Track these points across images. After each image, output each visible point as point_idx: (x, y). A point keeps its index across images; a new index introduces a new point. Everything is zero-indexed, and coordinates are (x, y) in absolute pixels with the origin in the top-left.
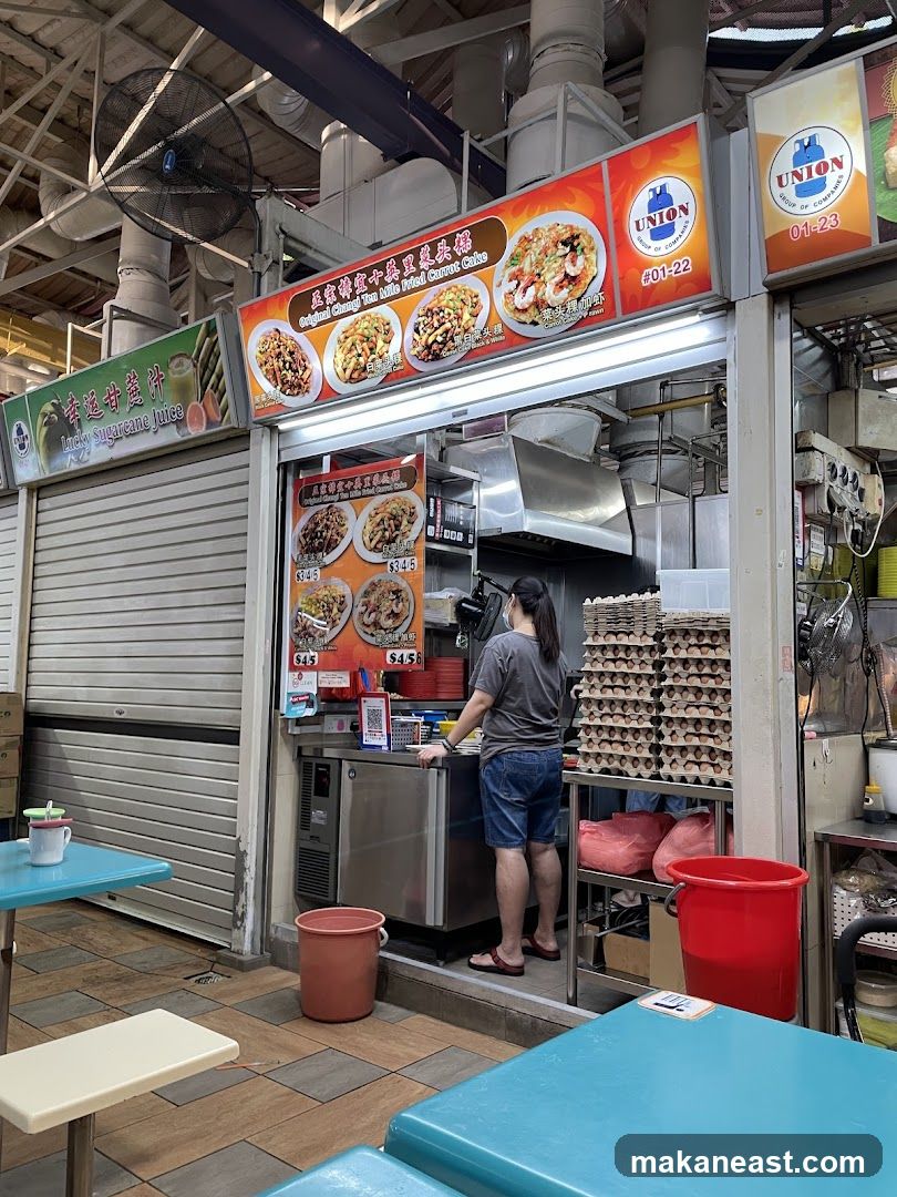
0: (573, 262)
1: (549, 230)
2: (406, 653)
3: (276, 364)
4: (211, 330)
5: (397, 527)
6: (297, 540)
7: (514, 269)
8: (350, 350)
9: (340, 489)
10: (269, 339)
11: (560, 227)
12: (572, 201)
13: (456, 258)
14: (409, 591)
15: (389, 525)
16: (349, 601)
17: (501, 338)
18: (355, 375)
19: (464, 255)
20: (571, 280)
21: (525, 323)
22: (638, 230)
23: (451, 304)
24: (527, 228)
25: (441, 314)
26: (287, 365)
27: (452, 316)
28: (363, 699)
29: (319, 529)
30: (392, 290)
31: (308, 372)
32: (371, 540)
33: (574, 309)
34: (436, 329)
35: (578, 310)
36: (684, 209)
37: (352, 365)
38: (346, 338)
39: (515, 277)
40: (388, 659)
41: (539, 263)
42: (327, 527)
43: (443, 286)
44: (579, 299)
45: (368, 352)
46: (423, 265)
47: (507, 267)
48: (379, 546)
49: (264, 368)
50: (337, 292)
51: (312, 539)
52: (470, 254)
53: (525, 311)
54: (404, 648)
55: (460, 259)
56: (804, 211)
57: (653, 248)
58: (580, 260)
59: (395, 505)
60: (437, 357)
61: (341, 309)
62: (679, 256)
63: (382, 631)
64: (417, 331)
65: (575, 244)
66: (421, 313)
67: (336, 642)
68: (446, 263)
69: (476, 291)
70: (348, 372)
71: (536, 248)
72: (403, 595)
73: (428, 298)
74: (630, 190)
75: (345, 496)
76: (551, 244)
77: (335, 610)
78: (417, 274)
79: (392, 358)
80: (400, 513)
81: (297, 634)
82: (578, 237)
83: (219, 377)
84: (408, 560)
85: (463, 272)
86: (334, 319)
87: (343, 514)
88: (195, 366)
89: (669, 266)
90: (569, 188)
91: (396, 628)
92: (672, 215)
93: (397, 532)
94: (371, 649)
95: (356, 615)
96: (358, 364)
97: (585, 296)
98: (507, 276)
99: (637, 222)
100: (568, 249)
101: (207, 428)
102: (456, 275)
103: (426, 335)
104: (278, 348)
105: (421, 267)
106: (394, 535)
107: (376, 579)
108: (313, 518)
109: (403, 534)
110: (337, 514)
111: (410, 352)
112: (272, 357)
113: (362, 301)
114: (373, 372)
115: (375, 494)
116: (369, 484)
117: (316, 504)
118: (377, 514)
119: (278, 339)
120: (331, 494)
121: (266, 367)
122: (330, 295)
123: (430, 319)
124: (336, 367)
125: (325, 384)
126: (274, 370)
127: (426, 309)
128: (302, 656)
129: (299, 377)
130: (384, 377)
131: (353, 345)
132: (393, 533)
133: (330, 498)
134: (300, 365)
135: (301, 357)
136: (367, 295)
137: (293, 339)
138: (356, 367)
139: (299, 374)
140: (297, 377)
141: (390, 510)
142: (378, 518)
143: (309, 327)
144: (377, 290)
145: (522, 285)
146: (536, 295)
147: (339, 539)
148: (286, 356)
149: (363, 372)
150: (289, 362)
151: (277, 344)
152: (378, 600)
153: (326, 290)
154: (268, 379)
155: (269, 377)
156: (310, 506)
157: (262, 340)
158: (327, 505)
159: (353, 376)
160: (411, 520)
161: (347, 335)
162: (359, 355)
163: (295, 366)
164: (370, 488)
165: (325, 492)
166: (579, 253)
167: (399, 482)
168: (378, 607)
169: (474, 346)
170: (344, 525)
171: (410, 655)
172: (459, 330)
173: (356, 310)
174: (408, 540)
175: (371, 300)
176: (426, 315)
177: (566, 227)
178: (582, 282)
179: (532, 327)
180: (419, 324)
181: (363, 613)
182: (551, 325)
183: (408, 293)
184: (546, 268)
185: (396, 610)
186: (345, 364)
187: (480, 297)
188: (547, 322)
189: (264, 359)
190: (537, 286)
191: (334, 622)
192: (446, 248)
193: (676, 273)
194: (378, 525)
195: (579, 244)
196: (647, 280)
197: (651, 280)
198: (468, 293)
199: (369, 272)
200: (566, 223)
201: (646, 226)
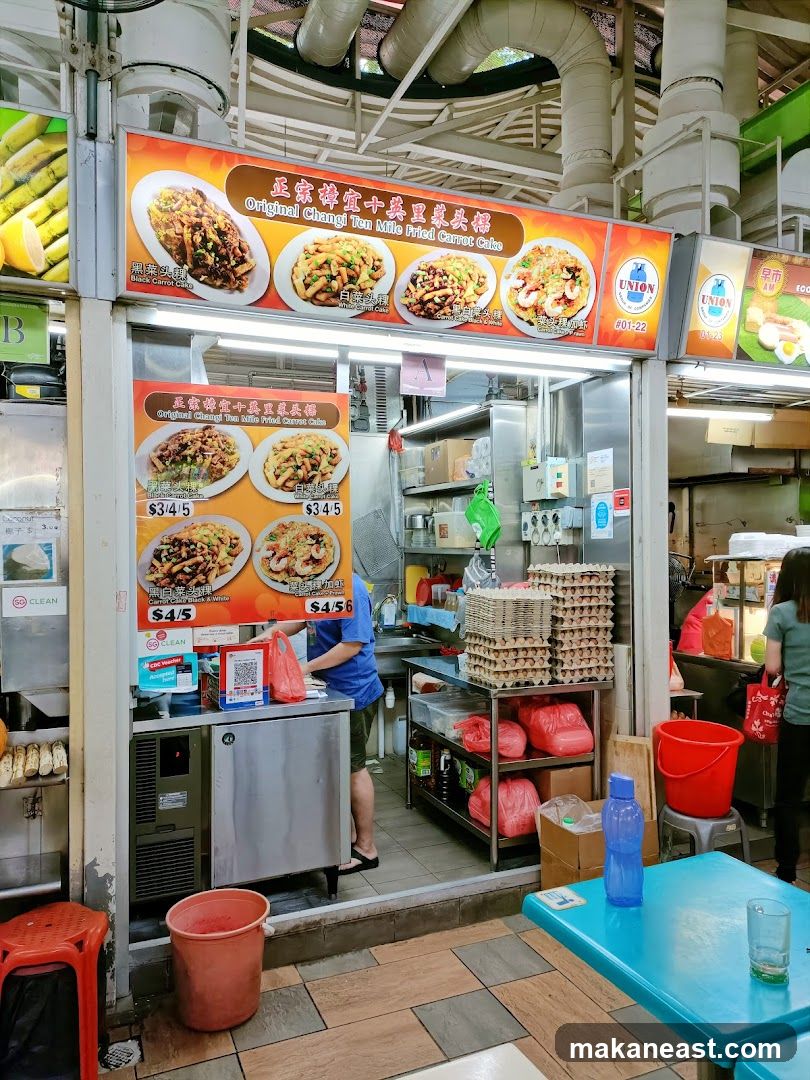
0: (572, 288)
1: (559, 253)
2: (332, 601)
3: (187, 235)
5: (314, 467)
6: (145, 461)
7: (524, 270)
8: (320, 267)
9: (225, 409)
10: (182, 199)
11: (568, 255)
12: (583, 241)
13: (470, 232)
14: (333, 536)
15: (303, 463)
16: (245, 543)
17: (498, 323)
18: (322, 297)
19: (479, 234)
20: (567, 301)
21: (522, 319)
22: (621, 287)
23: (457, 273)
24: (543, 242)
25: (445, 278)
26: (210, 245)
27: (456, 284)
28: (228, 654)
29: (190, 452)
30: (390, 227)
31: (246, 267)
32: (277, 477)
33: (564, 324)
34: (436, 289)
35: (567, 327)
36: (651, 289)
37: (318, 284)
38: (318, 251)
39: (525, 278)
40: (308, 609)
41: (545, 275)
42: (203, 452)
43: (454, 253)
44: (569, 319)
45: (346, 279)
46: (435, 221)
47: (518, 265)
48: (290, 484)
49: (162, 232)
50: (314, 194)
51: (176, 463)
52: (487, 236)
53: (525, 309)
54: (328, 595)
55: (477, 235)
56: (710, 323)
57: (627, 305)
58: (577, 289)
59: (310, 443)
60: (430, 316)
61: (317, 215)
62: (641, 319)
63: (300, 580)
64: (414, 282)
65: (577, 274)
66: (422, 267)
67: (225, 592)
68: (459, 231)
69: (484, 272)
70: (312, 290)
71: (545, 263)
72: (325, 540)
73: (434, 256)
74: (622, 256)
75: (235, 419)
76: (558, 266)
77: (223, 554)
78: (426, 226)
79: (376, 297)
80: (318, 452)
81: (155, 583)
82: (579, 270)
84: (331, 504)
85: (475, 249)
86: (304, 222)
87: (230, 440)
89: (634, 322)
90: (582, 229)
91: (317, 575)
92: (643, 288)
93: (315, 472)
94: (282, 597)
95: (258, 560)
96: (328, 286)
97: (574, 318)
98: (515, 275)
99: (622, 281)
100: (570, 276)
102: (467, 248)
103: (423, 291)
104: (197, 216)
105: (433, 222)
106: (310, 475)
107: (286, 520)
108: (177, 437)
109: (323, 475)
110: (220, 438)
111: (399, 300)
112: (183, 225)
113: (349, 221)
114: (347, 302)
115: (281, 425)
116: (271, 412)
117: (178, 420)
118: (284, 448)
119: (199, 204)
120: (209, 412)
121: (167, 232)
122: (304, 193)
123: (431, 277)
124: (294, 278)
125: (272, 291)
126: (183, 243)
127: (429, 266)
128: (165, 610)
129: (228, 267)
130: (360, 312)
131: (326, 262)
132: (308, 472)
133: (206, 417)
134: (233, 253)
135: (237, 244)
136: (358, 218)
137: (227, 216)
138: (325, 288)
139: (229, 263)
140: (225, 266)
141: (303, 447)
142: (287, 454)
143: (261, 215)
144: (373, 218)
145: (528, 287)
146: (537, 300)
147: (225, 469)
148: (210, 232)
149: (333, 297)
150: (214, 243)
151: (197, 211)
152: (291, 544)
153: (298, 184)
154: (165, 248)
155: (169, 247)
156: (168, 419)
157: (168, 194)
158: (203, 425)
159: (318, 297)
160: (334, 461)
161: (320, 248)
162: (333, 278)
163: (223, 251)
164: (275, 416)
165: (198, 408)
166: (577, 282)
167: (315, 418)
168: (291, 552)
169: (470, 320)
170: (232, 453)
171: (338, 603)
172: (460, 300)
173: (339, 227)
174: (329, 482)
175: (363, 226)
176: (428, 271)
177: (572, 258)
178: (575, 307)
179: (527, 324)
180: (418, 276)
181: (269, 558)
182: (543, 330)
183: (410, 239)
184: (550, 283)
185: (316, 556)
186: (309, 279)
187: (487, 279)
188: (541, 327)
189: (164, 219)
190: (540, 293)
191: (221, 567)
192: (463, 218)
193: (636, 329)
194: (287, 460)
195: (578, 276)
196: (617, 326)
197: (621, 327)
198: (477, 271)
199: (367, 194)
200: (572, 254)
201: (626, 287)
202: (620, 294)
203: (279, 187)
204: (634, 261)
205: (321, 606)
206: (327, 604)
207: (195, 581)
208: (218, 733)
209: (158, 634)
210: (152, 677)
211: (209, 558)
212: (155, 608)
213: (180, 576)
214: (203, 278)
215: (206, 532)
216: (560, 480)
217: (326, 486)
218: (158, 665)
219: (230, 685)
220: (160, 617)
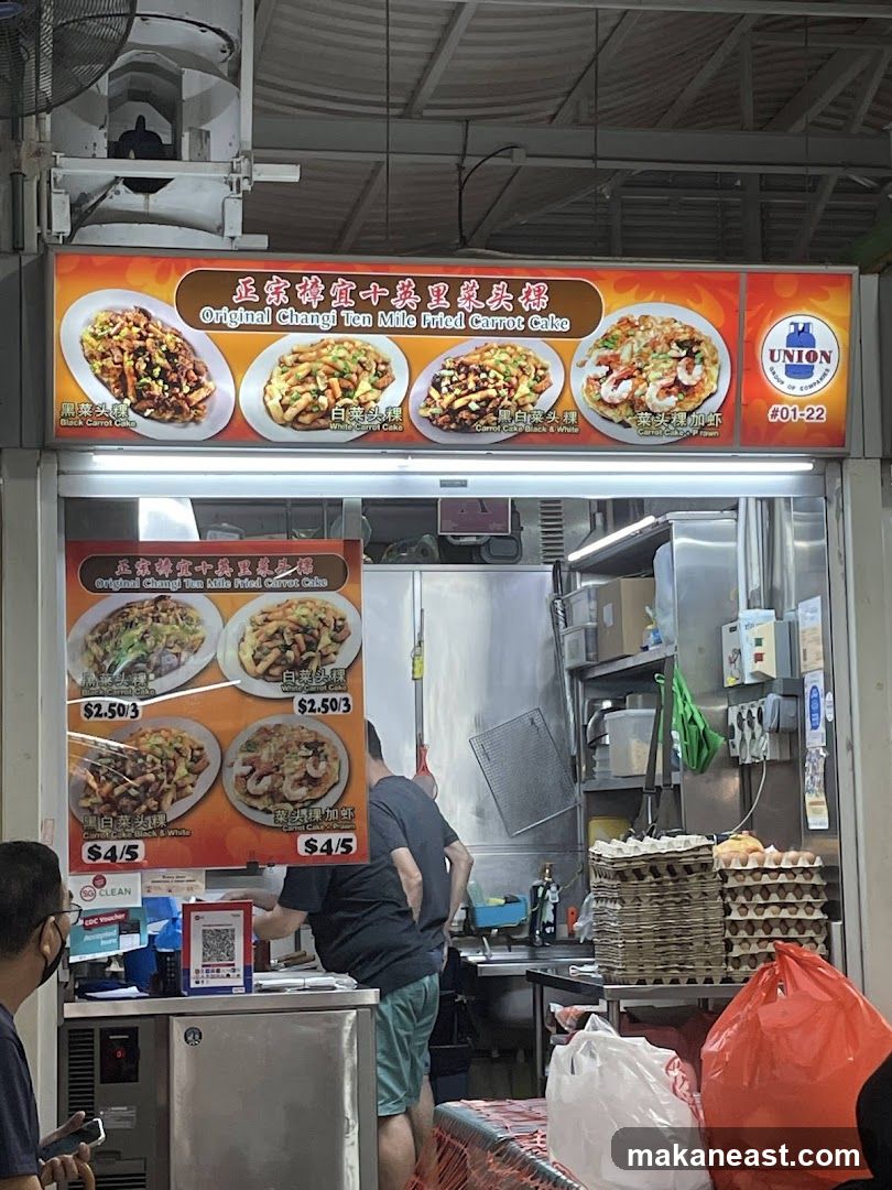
0: (689, 370)
1: (663, 323)
2: (336, 838)
3: (128, 363)
5: (311, 646)
7: (606, 352)
8: (302, 382)
9: (185, 573)
10: (121, 321)
11: (677, 324)
12: (698, 300)
13: (517, 310)
14: (336, 742)
15: (295, 642)
16: (212, 754)
17: (573, 430)
18: (306, 419)
19: (532, 312)
20: (683, 388)
21: (611, 420)
22: (772, 359)
23: (502, 367)
24: (635, 311)
25: (483, 376)
26: (157, 371)
27: (502, 382)
30: (398, 319)
31: (202, 393)
32: (257, 662)
33: (682, 422)
34: (471, 392)
35: (687, 426)
36: (826, 357)
37: (302, 403)
38: (298, 362)
39: (610, 363)
40: (301, 849)
41: (641, 354)
43: (494, 341)
44: (689, 413)
45: (339, 393)
46: (462, 304)
47: (596, 346)
48: (276, 671)
49: (98, 364)
50: (291, 292)
52: (543, 313)
53: (613, 406)
54: (330, 830)
55: (527, 315)
57: (786, 385)
58: (698, 370)
59: (305, 611)
60: (464, 428)
61: (290, 316)
62: (814, 403)
63: (290, 807)
64: (437, 385)
65: (695, 349)
66: (449, 365)
67: (186, 823)
68: (501, 312)
69: (546, 363)
70: (292, 412)
71: (640, 340)
72: (327, 750)
73: (466, 348)
74: (769, 315)
75: (197, 584)
76: (662, 340)
77: (182, 770)
78: (450, 312)
79: (383, 411)
80: (316, 624)
81: (91, 810)
82: (699, 343)
85: (526, 333)
86: (278, 328)
87: (191, 614)
89: (802, 408)
90: (696, 286)
91: (315, 801)
92: (812, 357)
93: (312, 654)
94: (266, 834)
95: (229, 779)
96: (314, 403)
97: (698, 412)
98: (594, 358)
99: (772, 352)
100: (684, 353)
102: (515, 333)
103: (451, 396)
104: (139, 339)
105: (459, 306)
106: (304, 657)
107: (271, 722)
108: (120, 613)
109: (323, 657)
110: (178, 612)
111: (417, 410)
112: (123, 351)
113: (340, 319)
114: (342, 422)
115: (264, 590)
116: (249, 572)
117: (122, 591)
118: (267, 620)
119: (142, 325)
120: (162, 578)
121: (104, 362)
122: (277, 292)
123: (462, 376)
124: (267, 398)
125: (238, 417)
126: (123, 373)
127: (458, 362)
128: (105, 847)
129: (181, 395)
130: (362, 433)
131: (309, 375)
132: (302, 654)
133: (159, 584)
134: (186, 377)
135: (191, 366)
136: (352, 314)
137: (178, 334)
138: (309, 408)
139: (181, 390)
140: (176, 395)
141: (294, 617)
142: (271, 628)
143: (220, 327)
144: (374, 312)
145: (615, 374)
146: (632, 392)
147: (185, 653)
148: (157, 356)
149: (322, 418)
150: (162, 368)
151: (140, 333)
152: (277, 756)
153: (269, 282)
154: (102, 382)
155: (106, 380)
156: (111, 591)
157: (104, 317)
158: (155, 595)
159: (301, 419)
160: (339, 636)
161: (301, 358)
162: (319, 393)
163: (173, 377)
164: (253, 577)
165: (147, 572)
166: (697, 361)
167: (311, 576)
168: (278, 768)
169: (528, 429)
170: (195, 632)
171: (345, 840)
172: (509, 403)
173: (326, 328)
174: (332, 666)
175: (360, 322)
176: (458, 370)
177: (685, 327)
178: (697, 395)
179: (620, 428)
180: (442, 378)
181: (246, 777)
182: (647, 433)
183: (428, 331)
184: (652, 365)
185: (313, 773)
186: (287, 398)
187: (549, 371)
188: (643, 428)
189: (100, 348)
190: (636, 382)
191: (180, 789)
192: (505, 294)
193: (808, 418)
194: (271, 638)
195: (698, 352)
196: (774, 416)
197: (779, 417)
198: (532, 361)
199: (363, 282)
200: (685, 323)
201: (782, 358)
202: (774, 374)
203: (244, 291)
204: (790, 320)
205: (319, 845)
206: (329, 842)
207: (144, 807)
208: (178, 1028)
209: (95, 879)
210: (87, 938)
211: (162, 776)
212: (90, 844)
213: (124, 801)
214: (148, 412)
215: (160, 741)
216: (758, 650)
217: (328, 673)
218: (94, 921)
219: (196, 961)
220: (98, 855)
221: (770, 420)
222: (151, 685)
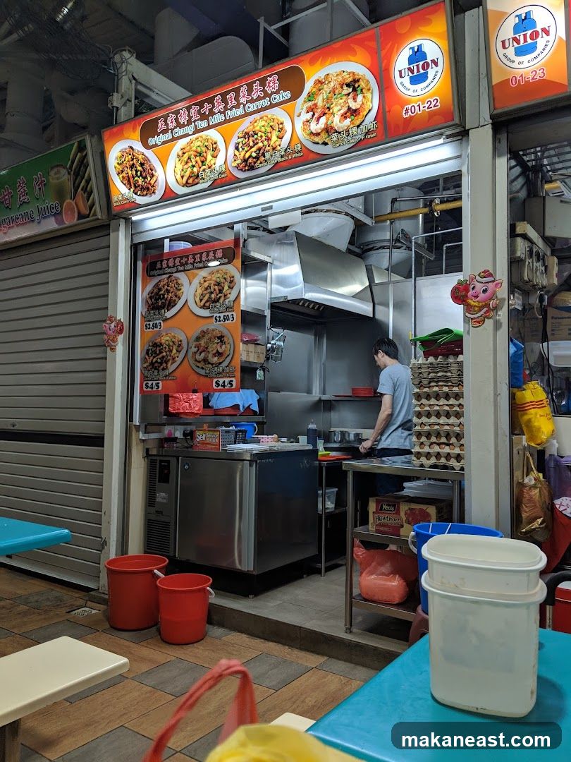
0: (355, 99)
1: (337, 76)
2: (227, 380)
3: (130, 173)
4: (82, 148)
5: (220, 291)
6: (144, 301)
7: (310, 104)
8: (187, 163)
9: (178, 264)
10: (125, 154)
11: (345, 74)
12: (354, 52)
13: (266, 95)
14: (230, 336)
15: (215, 290)
16: (185, 344)
17: (300, 154)
18: (190, 181)
19: (272, 93)
20: (353, 112)
21: (318, 143)
22: (401, 77)
23: (263, 129)
24: (320, 74)
25: (256, 136)
26: (139, 173)
27: (264, 137)
29: (162, 292)
31: (154, 179)
32: (201, 300)
33: (355, 133)
34: (251, 147)
35: (358, 135)
36: (435, 63)
37: (188, 174)
38: (184, 153)
39: (311, 110)
40: (214, 386)
41: (328, 99)
42: (168, 291)
43: (257, 116)
44: (358, 126)
45: (200, 164)
46: (242, 100)
47: (305, 102)
48: (207, 304)
49: (121, 176)
50: (177, 120)
51: (157, 300)
52: (277, 92)
53: (318, 134)
54: (226, 377)
55: (270, 96)
56: (521, 66)
57: (411, 90)
58: (360, 98)
59: (219, 275)
60: (252, 168)
61: (180, 132)
62: (431, 97)
63: (210, 366)
64: (237, 148)
65: (356, 86)
66: (240, 135)
67: (175, 374)
68: (259, 99)
69: (281, 120)
70: (185, 179)
71: (327, 88)
72: (226, 339)
73: (246, 125)
74: (396, 48)
75: (182, 268)
76: (339, 86)
77: (174, 351)
78: (237, 107)
79: (218, 169)
80: (223, 280)
81: (146, 368)
82: (358, 81)
83: (88, 181)
84: (229, 314)
85: (272, 106)
86: (174, 139)
87: (180, 282)
88: (69, 173)
89: (423, 103)
90: (352, 46)
91: (220, 363)
92: (426, 66)
93: (221, 295)
94: (202, 379)
95: (190, 354)
96: (192, 173)
97: (363, 124)
98: (305, 108)
99: (400, 71)
100: (350, 90)
101: (78, 219)
102: (267, 108)
103: (244, 152)
104: (132, 160)
105: (241, 102)
106: (218, 297)
107: (205, 328)
108: (157, 285)
109: (225, 296)
110: (175, 281)
111: (232, 164)
112: (127, 168)
113: (196, 126)
114: (203, 179)
115: (203, 267)
116: (199, 260)
117: (159, 275)
118: (205, 281)
119: (131, 154)
120: (170, 267)
121: (123, 174)
122: (172, 122)
123: (247, 139)
124: (176, 175)
125: (167, 187)
126: (129, 177)
127: (244, 133)
128: (150, 383)
129: (148, 182)
130: (212, 182)
131: (189, 159)
132: (217, 295)
133: (169, 270)
134: (148, 173)
135: (149, 168)
136: (200, 122)
137: (143, 154)
138: (191, 175)
139: (147, 180)
140: (146, 182)
141: (215, 279)
142: (206, 284)
143: (156, 145)
144: (207, 118)
145: (316, 115)
146: (327, 123)
147: (177, 299)
148: (138, 166)
149: (196, 178)
150: (140, 171)
151: (131, 158)
152: (207, 343)
153: (168, 118)
154: (124, 184)
155: (124, 182)
156: (154, 276)
157: (120, 154)
158: (168, 276)
160: (231, 285)
161: (185, 151)
163: (144, 174)
164: (200, 262)
165: (166, 265)
166: (359, 92)
167: (221, 258)
168: (207, 348)
169: (280, 160)
170: (180, 290)
171: (230, 381)
172: (269, 148)
173: (191, 133)
174: (229, 300)
175: (203, 126)
176: (244, 137)
177: (349, 74)
178: (361, 114)
179: (323, 146)
180: (239, 143)
181: (195, 353)
182: (338, 145)
183: (230, 120)
184: (334, 103)
185: (220, 350)
186: (183, 172)
187: (284, 124)
188: (334, 143)
189: (121, 169)
190: (327, 116)
191: (173, 359)
192: (259, 87)
193: (428, 108)
194: (206, 289)
195: (359, 86)
196: (406, 113)
197: (410, 113)
198: (276, 121)
199: (201, 105)
200: (349, 71)
201: (407, 74)
202: (403, 85)
203: (161, 126)
204: (409, 47)
205: (220, 383)
206: (224, 383)
207: (162, 367)
211: (168, 353)
212: (146, 382)
213: (156, 365)
214: (139, 193)
215: (168, 338)
217: (227, 303)
221: (405, 117)
222: (166, 315)
